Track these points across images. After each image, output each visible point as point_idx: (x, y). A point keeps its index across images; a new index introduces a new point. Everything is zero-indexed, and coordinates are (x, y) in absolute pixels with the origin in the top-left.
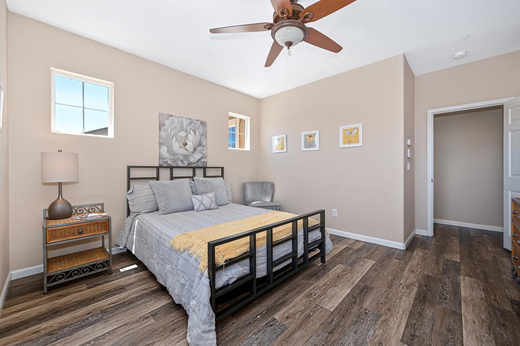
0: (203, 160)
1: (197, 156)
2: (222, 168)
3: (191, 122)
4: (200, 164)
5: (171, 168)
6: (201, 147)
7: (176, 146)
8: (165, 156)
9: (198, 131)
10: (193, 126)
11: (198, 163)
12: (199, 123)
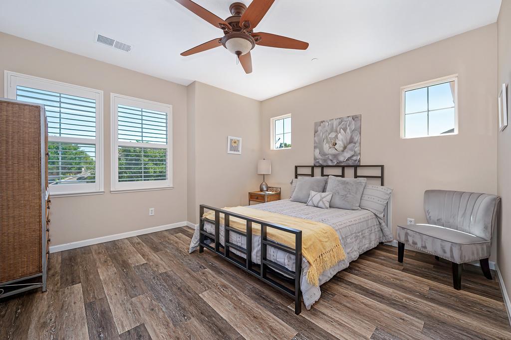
0: (354, 158)
1: (347, 155)
2: (382, 167)
3: (341, 120)
4: (350, 163)
5: (322, 167)
6: (352, 145)
7: (326, 147)
8: (317, 157)
9: (348, 128)
10: (343, 125)
11: (348, 162)
12: (350, 119)
